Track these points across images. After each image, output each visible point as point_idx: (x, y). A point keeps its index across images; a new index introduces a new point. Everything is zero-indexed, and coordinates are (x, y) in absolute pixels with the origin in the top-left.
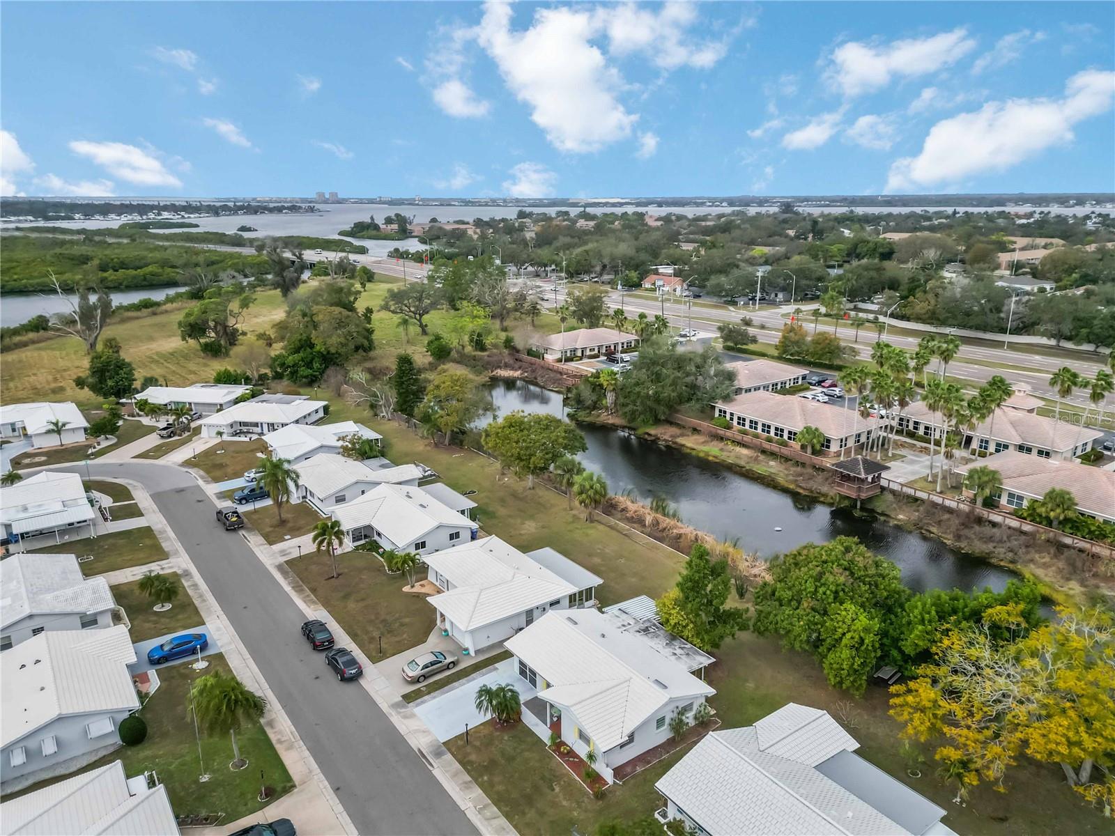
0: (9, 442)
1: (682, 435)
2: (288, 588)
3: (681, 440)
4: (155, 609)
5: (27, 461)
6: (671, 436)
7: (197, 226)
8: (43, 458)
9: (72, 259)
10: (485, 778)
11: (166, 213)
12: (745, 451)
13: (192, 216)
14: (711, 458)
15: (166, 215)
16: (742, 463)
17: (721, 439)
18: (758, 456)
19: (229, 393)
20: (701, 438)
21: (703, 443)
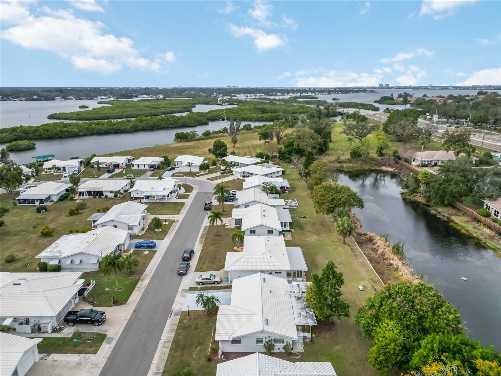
0: (179, 168)
1: (456, 215)
2: (200, 235)
3: (453, 218)
4: (156, 230)
5: (176, 175)
6: (449, 214)
7: (318, 98)
8: (182, 174)
9: (259, 109)
10: (180, 331)
11: (310, 93)
12: (488, 231)
13: (320, 94)
14: (463, 231)
15: (310, 94)
16: (482, 238)
17: (479, 221)
18: (495, 236)
19: (253, 161)
20: (465, 218)
21: (465, 221)
